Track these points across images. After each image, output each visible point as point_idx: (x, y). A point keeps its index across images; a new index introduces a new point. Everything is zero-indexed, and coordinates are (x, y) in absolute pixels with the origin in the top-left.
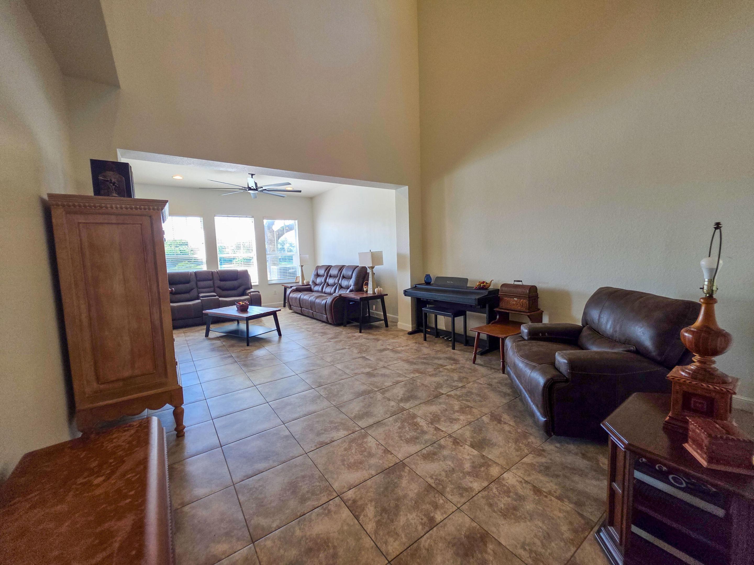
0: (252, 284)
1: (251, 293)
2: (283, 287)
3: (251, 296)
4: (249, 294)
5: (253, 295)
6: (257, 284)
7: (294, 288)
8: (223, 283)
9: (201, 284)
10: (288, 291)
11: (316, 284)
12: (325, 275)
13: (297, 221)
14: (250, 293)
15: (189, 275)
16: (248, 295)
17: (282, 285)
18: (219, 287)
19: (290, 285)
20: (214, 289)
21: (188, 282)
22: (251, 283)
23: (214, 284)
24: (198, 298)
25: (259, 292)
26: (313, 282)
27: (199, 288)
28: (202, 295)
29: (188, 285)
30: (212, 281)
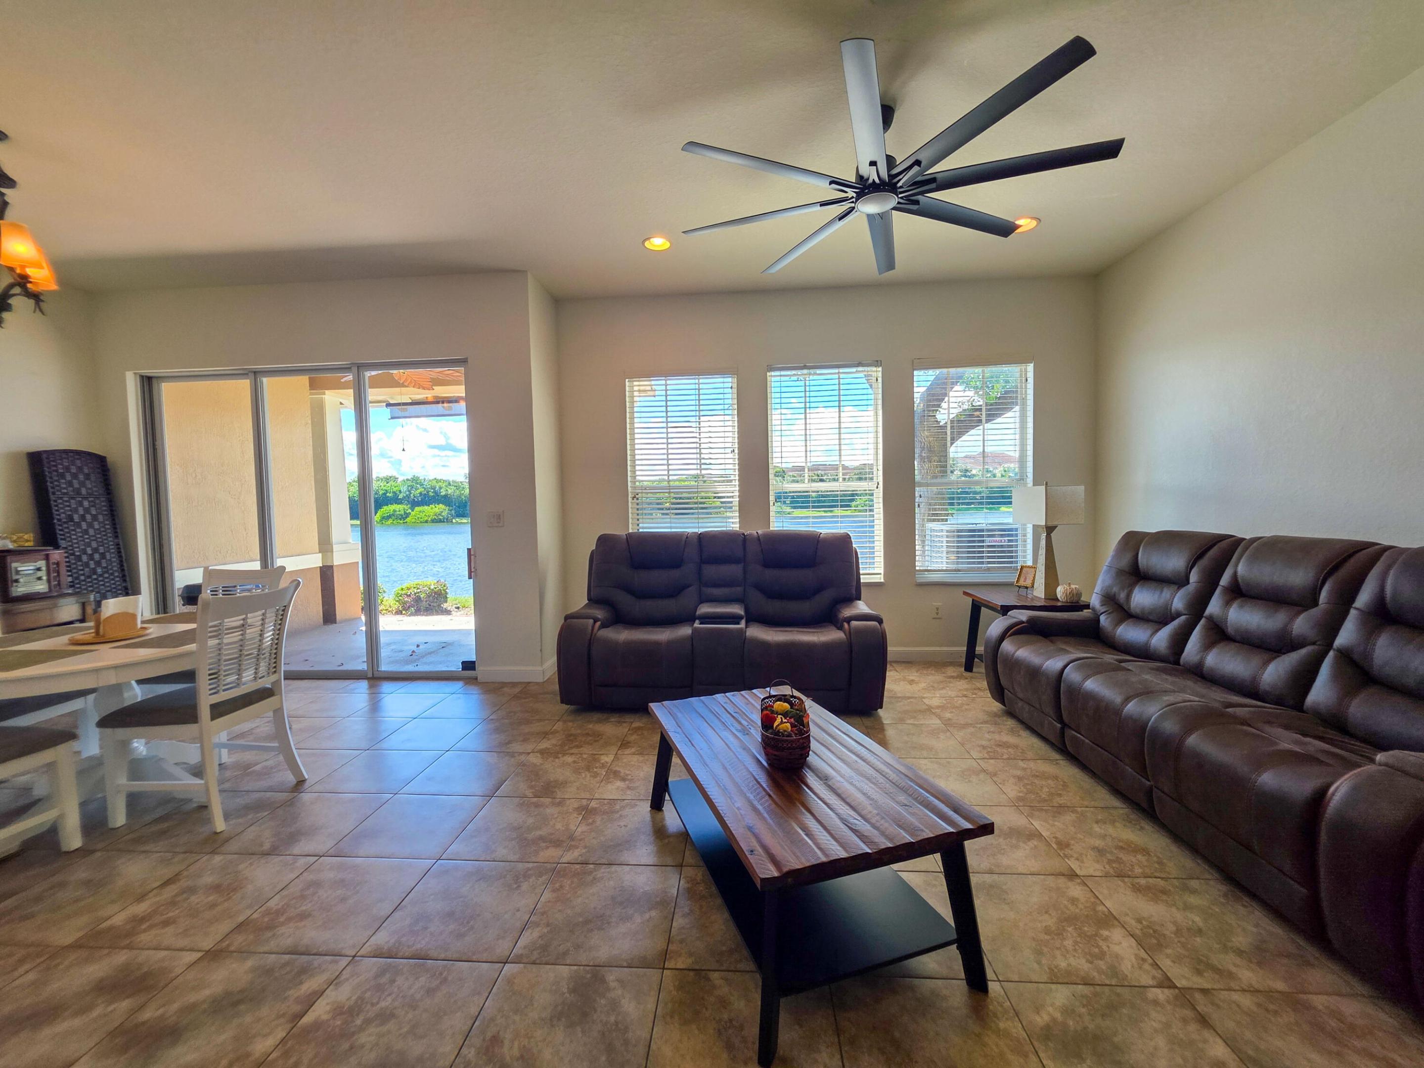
0: (864, 579)
1: (854, 623)
2: (969, 600)
3: (849, 634)
4: (846, 625)
5: (859, 631)
6: (880, 579)
7: (1023, 616)
8: (770, 574)
9: (711, 571)
10: (995, 627)
11: (1124, 613)
12: (1194, 577)
13: (1030, 367)
14: (849, 620)
15: (683, 543)
16: (840, 628)
17: (965, 593)
18: (761, 588)
19: (999, 599)
20: (745, 589)
21: (676, 563)
22: (858, 574)
23: (745, 572)
24: (690, 619)
25: (880, 621)
26: (1109, 599)
27: (707, 585)
28: (705, 609)
29: (675, 574)
30: (741, 566)
